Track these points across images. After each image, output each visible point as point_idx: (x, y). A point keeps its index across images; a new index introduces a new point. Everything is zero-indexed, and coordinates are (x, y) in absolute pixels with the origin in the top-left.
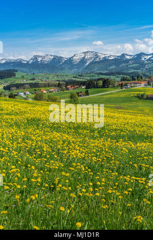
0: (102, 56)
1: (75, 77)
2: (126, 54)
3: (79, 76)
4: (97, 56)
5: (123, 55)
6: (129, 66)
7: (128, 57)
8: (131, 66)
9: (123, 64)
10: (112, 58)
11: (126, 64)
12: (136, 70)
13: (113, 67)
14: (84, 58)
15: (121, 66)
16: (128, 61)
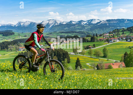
0: (59, 22)
1: (48, 35)
2: (73, 21)
3: (50, 34)
4: (56, 22)
5: (71, 22)
6: (76, 28)
7: (74, 23)
8: (77, 28)
9: (72, 27)
10: (65, 23)
11: (73, 27)
12: (80, 30)
13: (66, 28)
14: (48, 23)
15: (71, 28)
16: (74, 25)
